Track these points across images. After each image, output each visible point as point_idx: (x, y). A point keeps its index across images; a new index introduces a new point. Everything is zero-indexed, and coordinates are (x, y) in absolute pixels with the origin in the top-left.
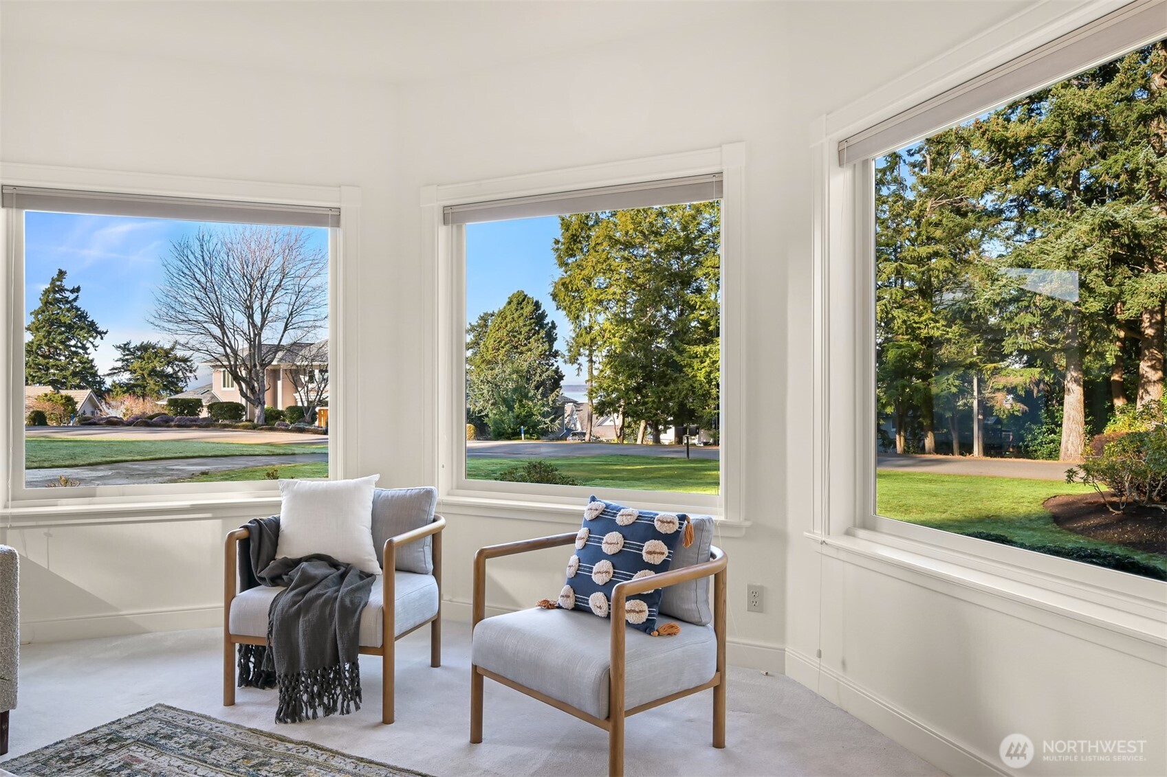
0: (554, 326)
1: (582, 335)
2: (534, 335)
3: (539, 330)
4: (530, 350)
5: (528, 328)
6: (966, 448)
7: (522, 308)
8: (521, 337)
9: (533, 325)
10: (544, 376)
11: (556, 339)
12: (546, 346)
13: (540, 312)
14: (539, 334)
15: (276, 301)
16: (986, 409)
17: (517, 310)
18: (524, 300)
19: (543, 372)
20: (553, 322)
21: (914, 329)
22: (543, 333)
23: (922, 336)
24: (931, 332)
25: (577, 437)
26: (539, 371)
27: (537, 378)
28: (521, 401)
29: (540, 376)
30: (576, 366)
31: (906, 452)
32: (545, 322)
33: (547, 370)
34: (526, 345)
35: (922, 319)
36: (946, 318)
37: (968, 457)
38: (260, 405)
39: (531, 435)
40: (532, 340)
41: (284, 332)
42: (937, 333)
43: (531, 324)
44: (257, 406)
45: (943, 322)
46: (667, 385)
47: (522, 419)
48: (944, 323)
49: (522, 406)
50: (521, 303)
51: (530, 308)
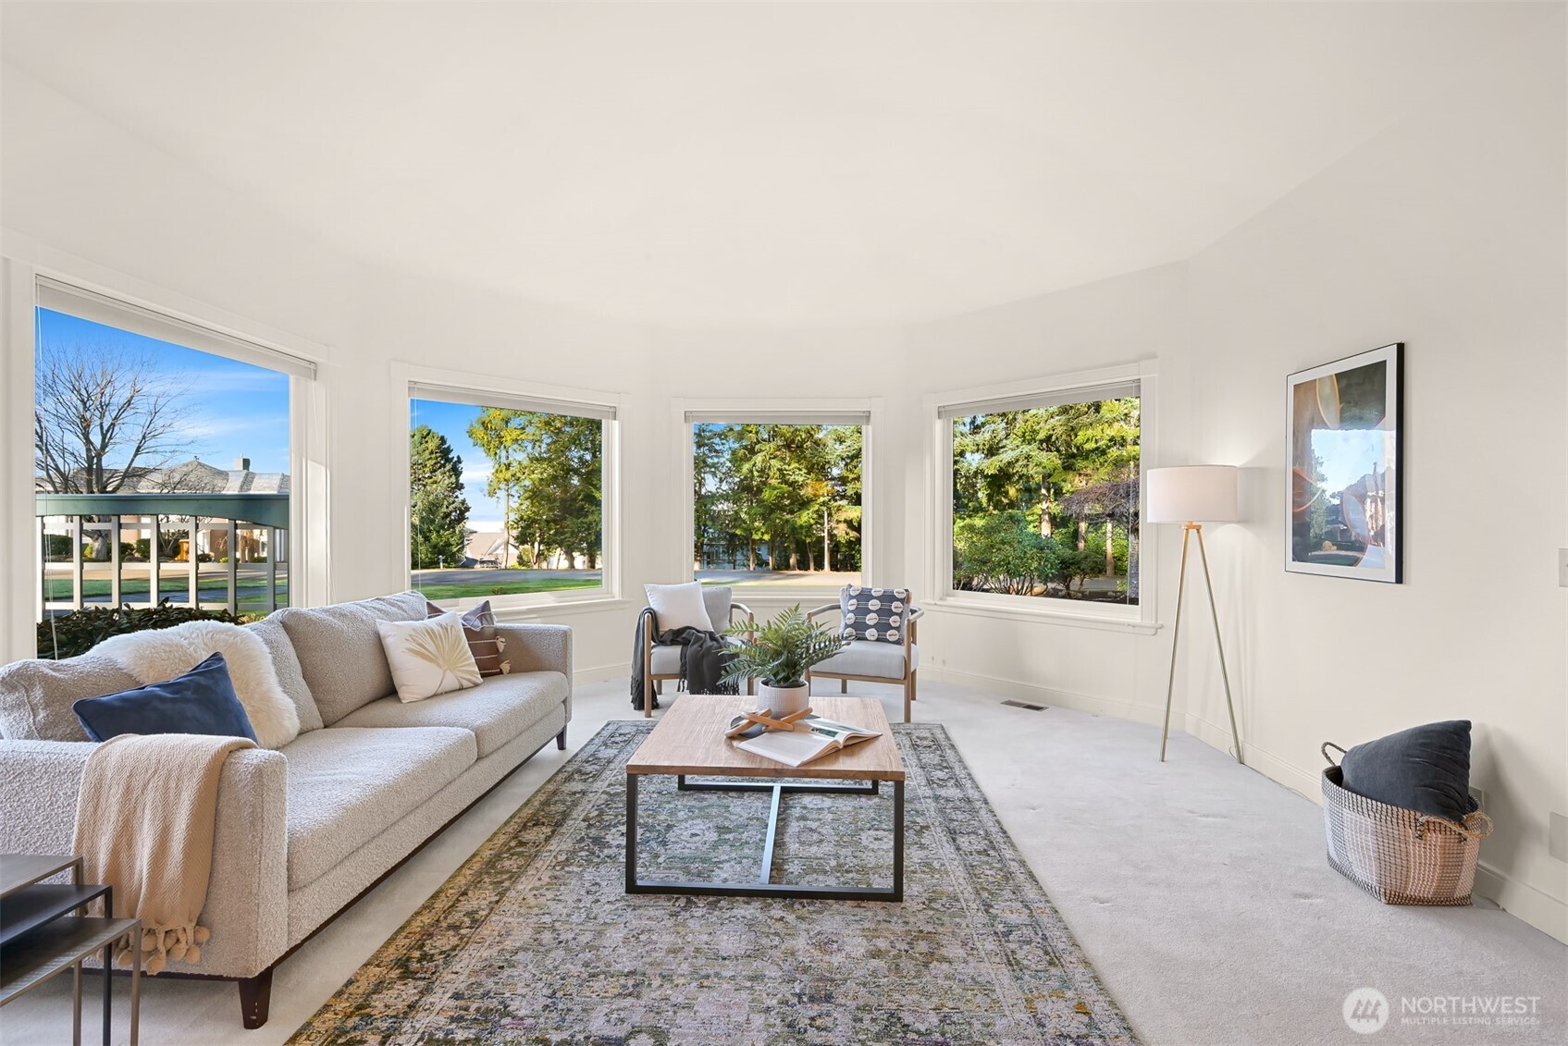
0: (459, 461)
1: (501, 471)
2: (440, 468)
3: (445, 463)
4: (435, 482)
5: (434, 461)
6: (819, 566)
7: (427, 442)
8: (427, 470)
9: (439, 459)
10: (451, 507)
11: (461, 473)
12: (453, 479)
13: (446, 446)
14: (445, 467)
15: (121, 422)
16: (832, 536)
17: (422, 444)
18: (428, 434)
19: (450, 504)
20: (458, 457)
21: (784, 475)
22: (449, 466)
23: (790, 481)
24: (797, 478)
25: (485, 565)
26: (446, 503)
27: (444, 509)
28: (438, 532)
29: (447, 507)
30: (494, 499)
31: (774, 569)
32: (450, 456)
33: (454, 502)
34: (430, 478)
35: (791, 467)
36: (807, 468)
37: (821, 572)
38: (100, 538)
39: (449, 564)
40: (438, 473)
41: (135, 455)
42: (801, 479)
43: (437, 458)
44: (97, 539)
45: (804, 471)
46: (586, 516)
47: (439, 549)
48: (806, 471)
49: (439, 536)
50: (425, 438)
51: (437, 441)
